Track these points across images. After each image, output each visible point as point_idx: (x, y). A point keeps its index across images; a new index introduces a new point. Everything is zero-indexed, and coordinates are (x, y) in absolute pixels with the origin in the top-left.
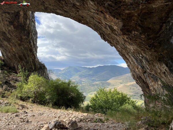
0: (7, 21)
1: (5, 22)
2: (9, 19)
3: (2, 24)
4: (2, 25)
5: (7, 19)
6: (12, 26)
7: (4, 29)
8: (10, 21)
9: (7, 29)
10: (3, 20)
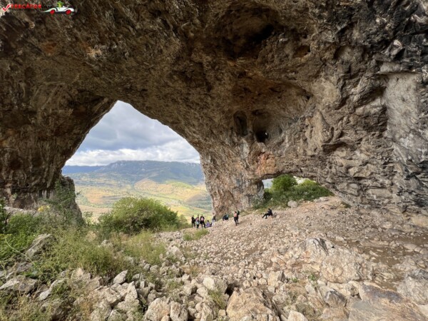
0: (64, 97)
1: (59, 99)
2: (69, 97)
3: (50, 99)
4: (47, 100)
5: (66, 95)
6: (71, 111)
7: (43, 108)
8: (71, 99)
9: (53, 110)
10: (56, 94)
